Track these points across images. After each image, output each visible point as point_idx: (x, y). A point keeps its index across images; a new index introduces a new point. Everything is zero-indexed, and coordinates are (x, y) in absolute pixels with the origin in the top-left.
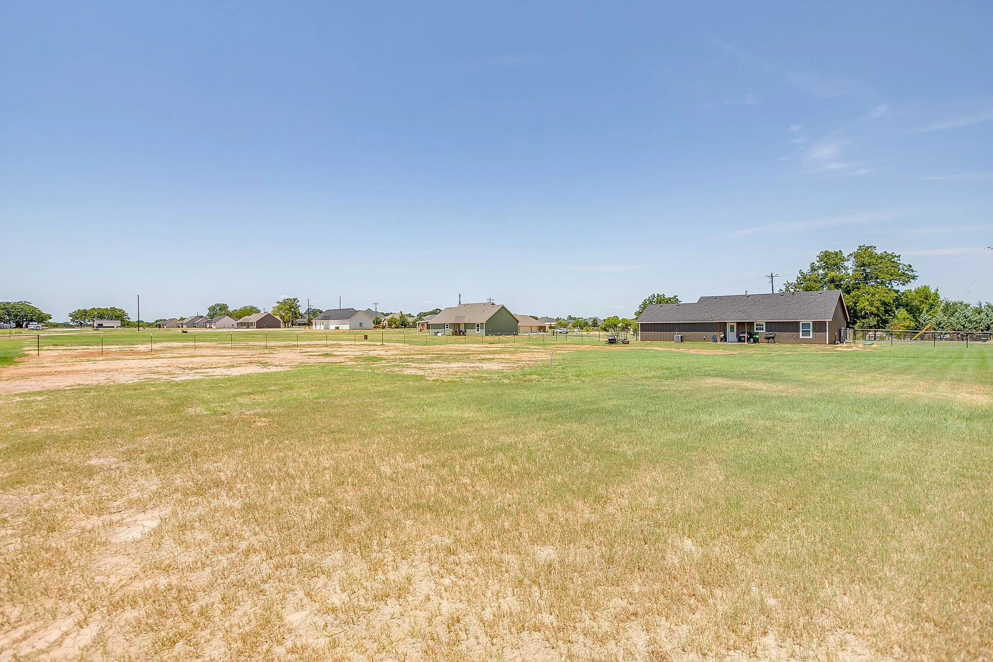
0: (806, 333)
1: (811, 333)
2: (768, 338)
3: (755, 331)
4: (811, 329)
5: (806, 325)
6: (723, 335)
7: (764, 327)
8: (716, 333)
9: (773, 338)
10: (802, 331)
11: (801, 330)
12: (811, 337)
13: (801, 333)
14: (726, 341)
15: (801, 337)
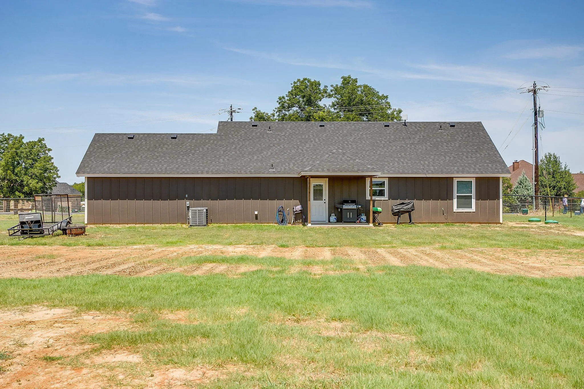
0: (465, 201)
1: (473, 201)
2: (398, 214)
3: (368, 197)
4: (473, 194)
5: (464, 185)
6: (299, 208)
7: (386, 188)
8: (284, 203)
9: (409, 212)
10: (458, 197)
11: (455, 194)
12: (473, 209)
13: (455, 201)
14: (305, 221)
15: (455, 209)
